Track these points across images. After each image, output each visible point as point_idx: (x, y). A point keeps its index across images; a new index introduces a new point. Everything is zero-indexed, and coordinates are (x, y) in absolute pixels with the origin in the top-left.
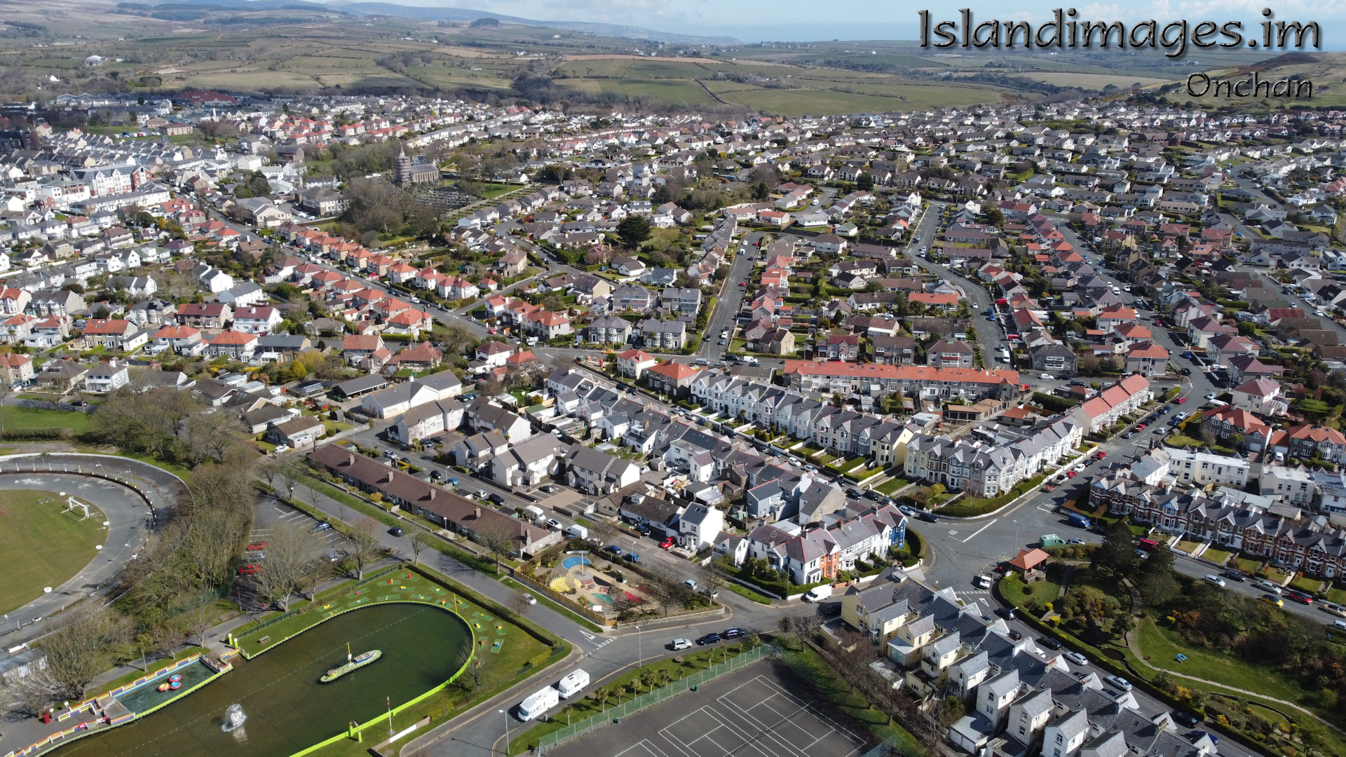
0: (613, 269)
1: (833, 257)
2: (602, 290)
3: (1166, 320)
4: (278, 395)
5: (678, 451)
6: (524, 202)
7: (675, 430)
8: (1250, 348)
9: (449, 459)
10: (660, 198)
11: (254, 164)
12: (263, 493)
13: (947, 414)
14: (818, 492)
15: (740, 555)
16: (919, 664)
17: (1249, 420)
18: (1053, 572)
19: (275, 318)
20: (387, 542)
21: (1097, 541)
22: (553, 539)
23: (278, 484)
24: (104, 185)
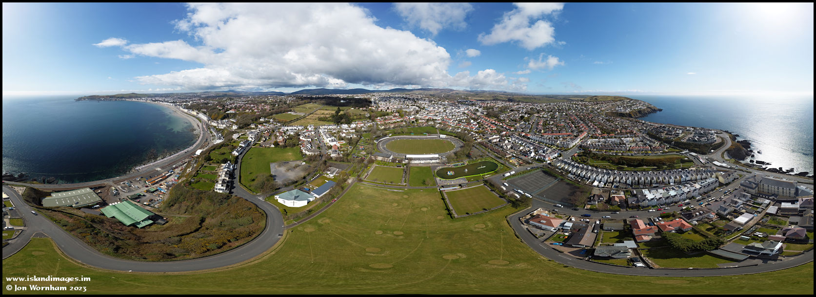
0: (519, 122)
1: (548, 120)
2: (518, 125)
3: (587, 125)
4: (477, 135)
5: (528, 145)
6: (509, 113)
7: (528, 142)
8: (596, 127)
9: (497, 145)
10: (525, 113)
11: (477, 108)
12: (473, 146)
13: (563, 139)
14: (547, 150)
15: (537, 158)
16: (562, 169)
17: (597, 135)
18: (578, 156)
19: (477, 126)
20: (488, 154)
21: (583, 151)
22: (510, 156)
23: (475, 145)
24: (461, 109)
